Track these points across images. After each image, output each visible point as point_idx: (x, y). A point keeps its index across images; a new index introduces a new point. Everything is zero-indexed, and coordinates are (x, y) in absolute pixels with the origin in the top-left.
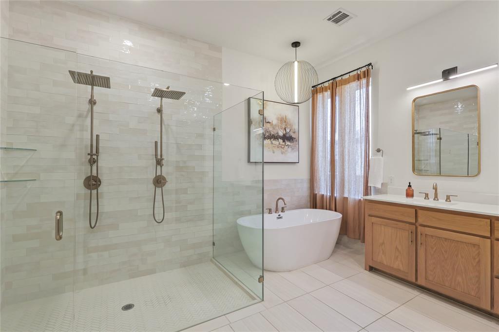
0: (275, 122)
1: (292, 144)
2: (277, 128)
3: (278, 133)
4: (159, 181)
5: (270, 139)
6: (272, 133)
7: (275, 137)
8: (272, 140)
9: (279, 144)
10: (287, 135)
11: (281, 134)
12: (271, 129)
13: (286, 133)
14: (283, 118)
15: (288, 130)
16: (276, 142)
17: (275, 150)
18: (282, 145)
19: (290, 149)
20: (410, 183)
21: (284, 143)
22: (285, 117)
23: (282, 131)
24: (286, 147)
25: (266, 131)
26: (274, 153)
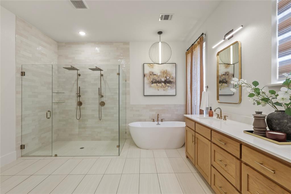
0: (159, 74)
1: (171, 85)
2: (161, 77)
3: (161, 80)
4: (102, 104)
5: (156, 83)
6: (157, 80)
7: (160, 82)
8: (157, 84)
9: (162, 85)
10: (167, 80)
11: (163, 80)
12: (156, 78)
13: (167, 79)
14: (165, 72)
15: (168, 78)
16: (160, 85)
17: (159, 89)
18: (164, 86)
19: (169, 88)
20: (211, 107)
21: (165, 85)
22: (166, 71)
23: (164, 78)
24: (167, 87)
25: (153, 79)
26: (158, 90)
